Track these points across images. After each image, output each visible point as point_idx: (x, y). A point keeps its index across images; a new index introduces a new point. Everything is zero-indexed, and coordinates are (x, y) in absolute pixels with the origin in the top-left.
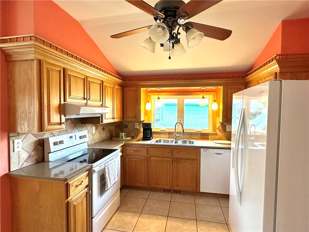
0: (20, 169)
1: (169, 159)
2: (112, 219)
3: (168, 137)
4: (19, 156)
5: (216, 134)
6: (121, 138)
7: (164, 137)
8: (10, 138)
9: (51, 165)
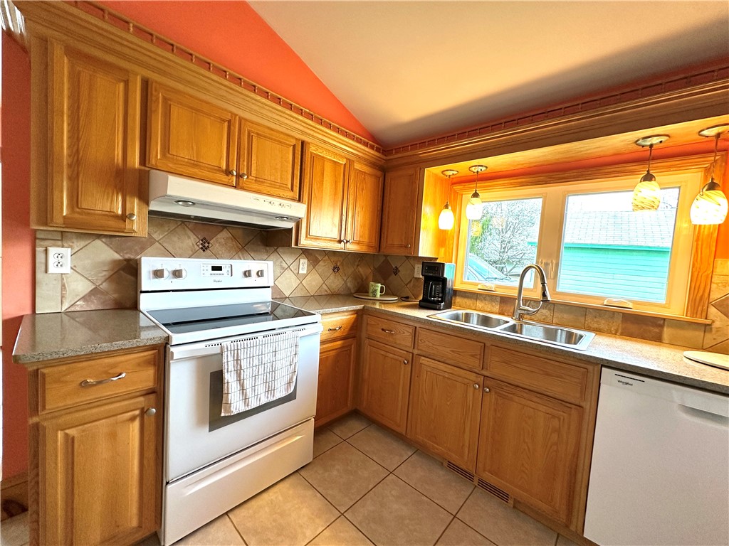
0: (66, 313)
1: (473, 377)
2: (265, 495)
3: (497, 311)
4: (63, 286)
5: (706, 325)
6: (371, 295)
7: (486, 308)
8: (37, 241)
9: (143, 322)
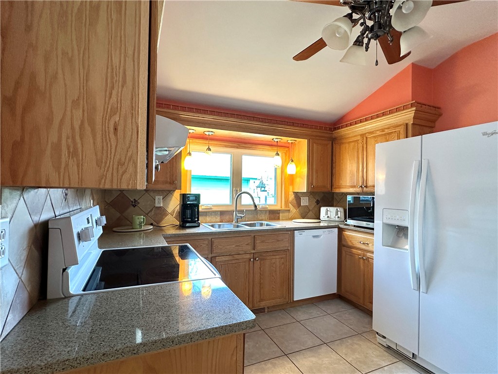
1: (248, 256)
5: (289, 210)
7: (212, 220)
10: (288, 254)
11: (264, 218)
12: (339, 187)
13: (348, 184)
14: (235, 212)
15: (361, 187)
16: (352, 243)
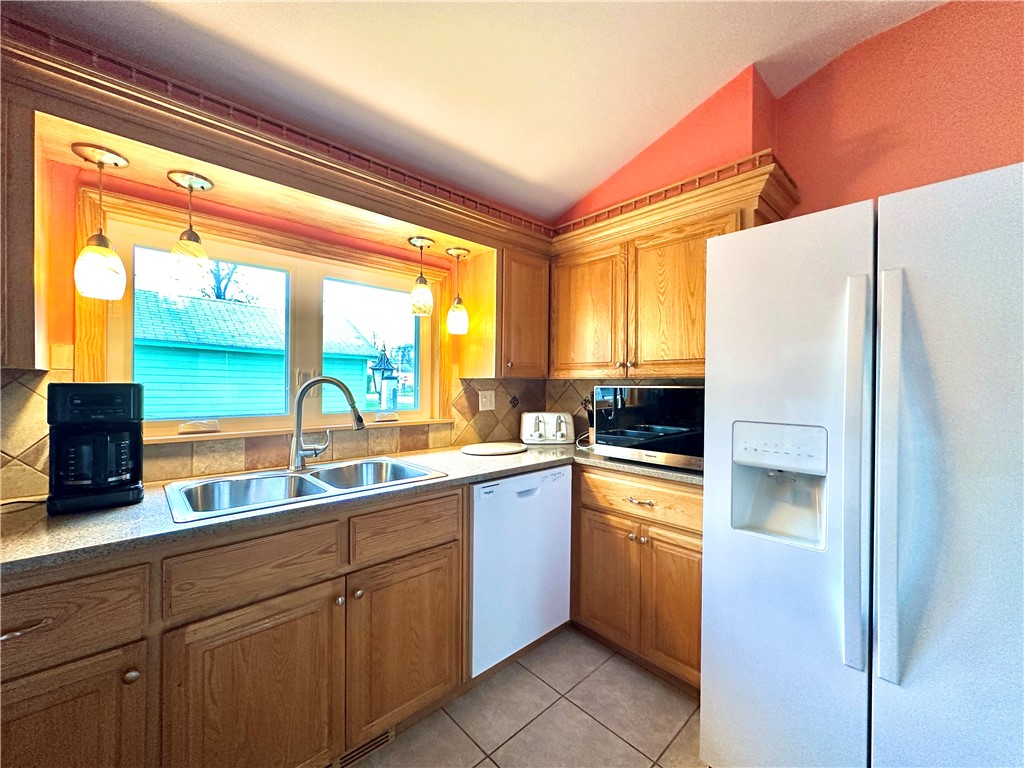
3: (242, 465)
5: (451, 424)
10: (457, 553)
11: (385, 447)
12: (568, 367)
13: (590, 359)
14: (294, 439)
15: (623, 365)
16: (608, 501)
